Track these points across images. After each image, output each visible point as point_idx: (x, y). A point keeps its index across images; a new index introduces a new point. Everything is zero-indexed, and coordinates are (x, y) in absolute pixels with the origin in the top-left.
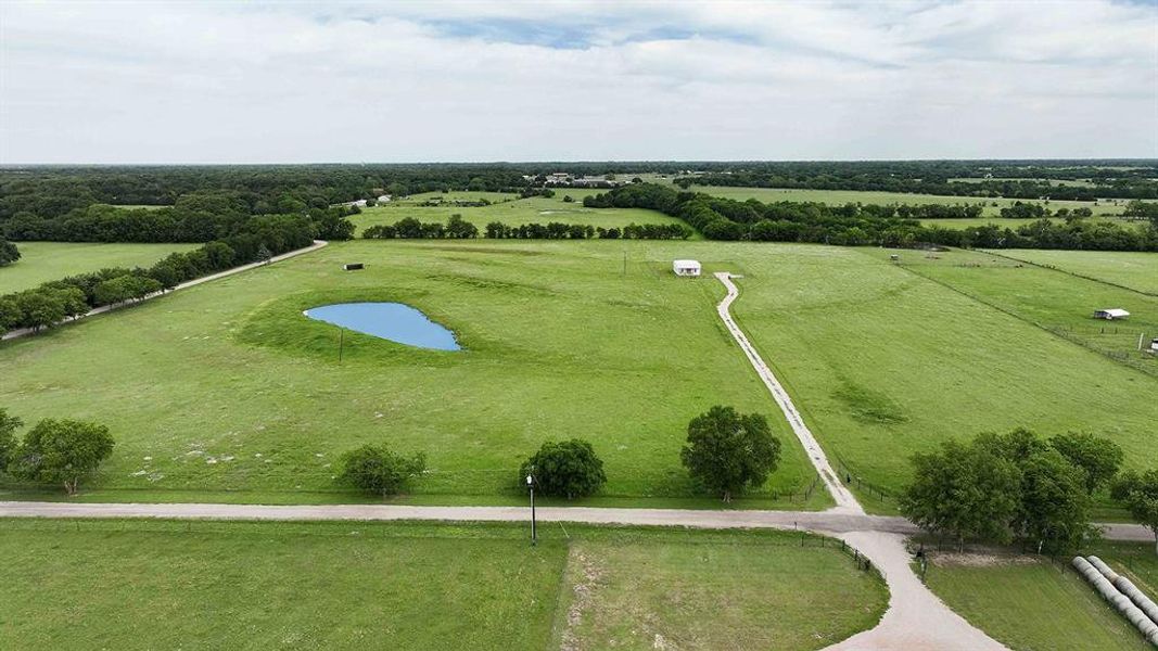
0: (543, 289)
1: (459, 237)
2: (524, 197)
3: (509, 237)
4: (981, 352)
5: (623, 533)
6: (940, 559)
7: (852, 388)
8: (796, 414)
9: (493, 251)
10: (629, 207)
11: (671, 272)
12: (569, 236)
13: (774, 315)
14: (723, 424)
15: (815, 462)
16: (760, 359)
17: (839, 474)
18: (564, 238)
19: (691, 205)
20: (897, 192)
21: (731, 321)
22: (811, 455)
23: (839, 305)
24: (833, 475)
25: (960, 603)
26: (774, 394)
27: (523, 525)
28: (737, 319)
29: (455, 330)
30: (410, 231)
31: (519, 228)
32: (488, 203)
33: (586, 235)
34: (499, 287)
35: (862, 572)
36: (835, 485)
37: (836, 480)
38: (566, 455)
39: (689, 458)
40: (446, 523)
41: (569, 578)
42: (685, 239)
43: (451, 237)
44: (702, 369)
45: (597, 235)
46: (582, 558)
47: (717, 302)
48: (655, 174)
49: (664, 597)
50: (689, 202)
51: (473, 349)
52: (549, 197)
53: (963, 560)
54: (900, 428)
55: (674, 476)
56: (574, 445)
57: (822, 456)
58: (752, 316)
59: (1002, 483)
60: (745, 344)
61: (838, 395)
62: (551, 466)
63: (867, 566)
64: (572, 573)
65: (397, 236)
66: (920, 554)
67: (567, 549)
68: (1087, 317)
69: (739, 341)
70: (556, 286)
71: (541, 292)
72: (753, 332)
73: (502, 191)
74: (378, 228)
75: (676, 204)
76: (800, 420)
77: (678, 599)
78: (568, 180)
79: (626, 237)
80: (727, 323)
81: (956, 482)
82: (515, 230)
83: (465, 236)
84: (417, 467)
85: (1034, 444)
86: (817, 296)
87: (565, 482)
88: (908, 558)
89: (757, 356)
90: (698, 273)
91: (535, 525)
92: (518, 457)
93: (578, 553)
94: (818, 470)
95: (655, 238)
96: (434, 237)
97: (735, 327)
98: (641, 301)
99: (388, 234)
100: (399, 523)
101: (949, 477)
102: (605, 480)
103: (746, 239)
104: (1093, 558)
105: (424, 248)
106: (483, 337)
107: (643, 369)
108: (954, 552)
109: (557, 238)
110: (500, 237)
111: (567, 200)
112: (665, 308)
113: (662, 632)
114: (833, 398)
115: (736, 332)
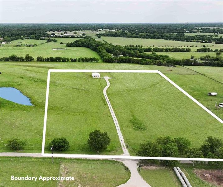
0: (54, 83)
1: (28, 61)
2: (48, 42)
3: (44, 61)
4: (173, 107)
5: (73, 160)
6: (144, 167)
7: (135, 119)
8: (119, 127)
9: (39, 67)
10: (81, 47)
11: (91, 76)
12: (61, 61)
13: (119, 93)
14: (97, 135)
15: (121, 142)
16: (112, 109)
17: (126, 145)
18: (60, 61)
19: (100, 48)
20: (167, 40)
21: (106, 95)
22: (120, 139)
23: (137, 90)
24: (125, 145)
25: (145, 178)
26: (114, 120)
27: (50, 158)
28: (108, 95)
29: (30, 98)
30: (14, 59)
31: (47, 58)
32: (36, 45)
33: (67, 60)
34: (42, 82)
35: (126, 171)
36: (124, 148)
37: (125, 147)
38: (60, 142)
39: (89, 143)
40: (32, 158)
41: (61, 171)
42: (97, 62)
43: (26, 61)
44: (96, 112)
45: (70, 60)
46: (64, 166)
47: (103, 88)
48: (90, 31)
49: (81, 176)
50: (99, 47)
51: (35, 105)
52: (55, 42)
53: (149, 168)
54: (144, 132)
55: (86, 145)
56: (62, 139)
57: (123, 140)
58: (112, 94)
59: (158, 151)
60: (109, 104)
61: (131, 121)
62: (57, 144)
63: (127, 169)
64: (61, 170)
65: (10, 60)
66: (140, 166)
67: (60, 164)
68: (206, 95)
69: (107, 102)
70: (58, 82)
71: (54, 84)
72: (112, 99)
73: (41, 39)
74: (4, 58)
75: (95, 47)
76: (120, 129)
77: (84, 176)
78: (62, 34)
79: (79, 61)
80: (105, 96)
81: (147, 151)
82: (45, 59)
83: (30, 61)
84: (25, 143)
85: (170, 141)
86: (132, 86)
87: (60, 148)
88: (137, 167)
89: (112, 108)
90: (99, 77)
91: (53, 158)
92: (49, 139)
93: (63, 165)
94: (121, 144)
95: (88, 62)
96: (21, 61)
97: (107, 98)
98: (82, 88)
99: (7, 60)
100: (21, 157)
101: (146, 149)
102: (69, 147)
103: (115, 62)
104: (178, 168)
105: (18, 65)
106: (38, 101)
107: (81, 112)
108: (148, 166)
109: (58, 61)
110: (41, 61)
111: (61, 43)
112: (88, 90)
113: (80, 184)
114: (129, 122)
115: (107, 100)
